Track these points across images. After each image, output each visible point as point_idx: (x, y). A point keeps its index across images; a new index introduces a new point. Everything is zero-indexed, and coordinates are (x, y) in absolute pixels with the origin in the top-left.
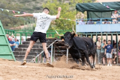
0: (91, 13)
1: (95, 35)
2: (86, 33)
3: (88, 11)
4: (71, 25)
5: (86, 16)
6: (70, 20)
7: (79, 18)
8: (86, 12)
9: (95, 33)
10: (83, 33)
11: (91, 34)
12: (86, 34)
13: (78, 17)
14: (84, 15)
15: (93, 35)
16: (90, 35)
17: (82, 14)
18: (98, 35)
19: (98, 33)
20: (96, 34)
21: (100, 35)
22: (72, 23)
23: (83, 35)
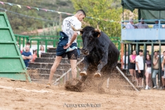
0: (145, 11)
1: (150, 45)
2: (136, 41)
3: (140, 9)
4: (113, 29)
5: (137, 16)
6: (112, 21)
7: (127, 18)
8: (136, 10)
9: (150, 41)
10: (133, 41)
11: (144, 43)
12: (137, 43)
13: (125, 17)
14: (134, 15)
15: (147, 45)
16: (143, 45)
17: (131, 13)
18: (155, 45)
19: (154, 41)
20: (152, 43)
21: (158, 45)
22: (115, 26)
23: (132, 45)
